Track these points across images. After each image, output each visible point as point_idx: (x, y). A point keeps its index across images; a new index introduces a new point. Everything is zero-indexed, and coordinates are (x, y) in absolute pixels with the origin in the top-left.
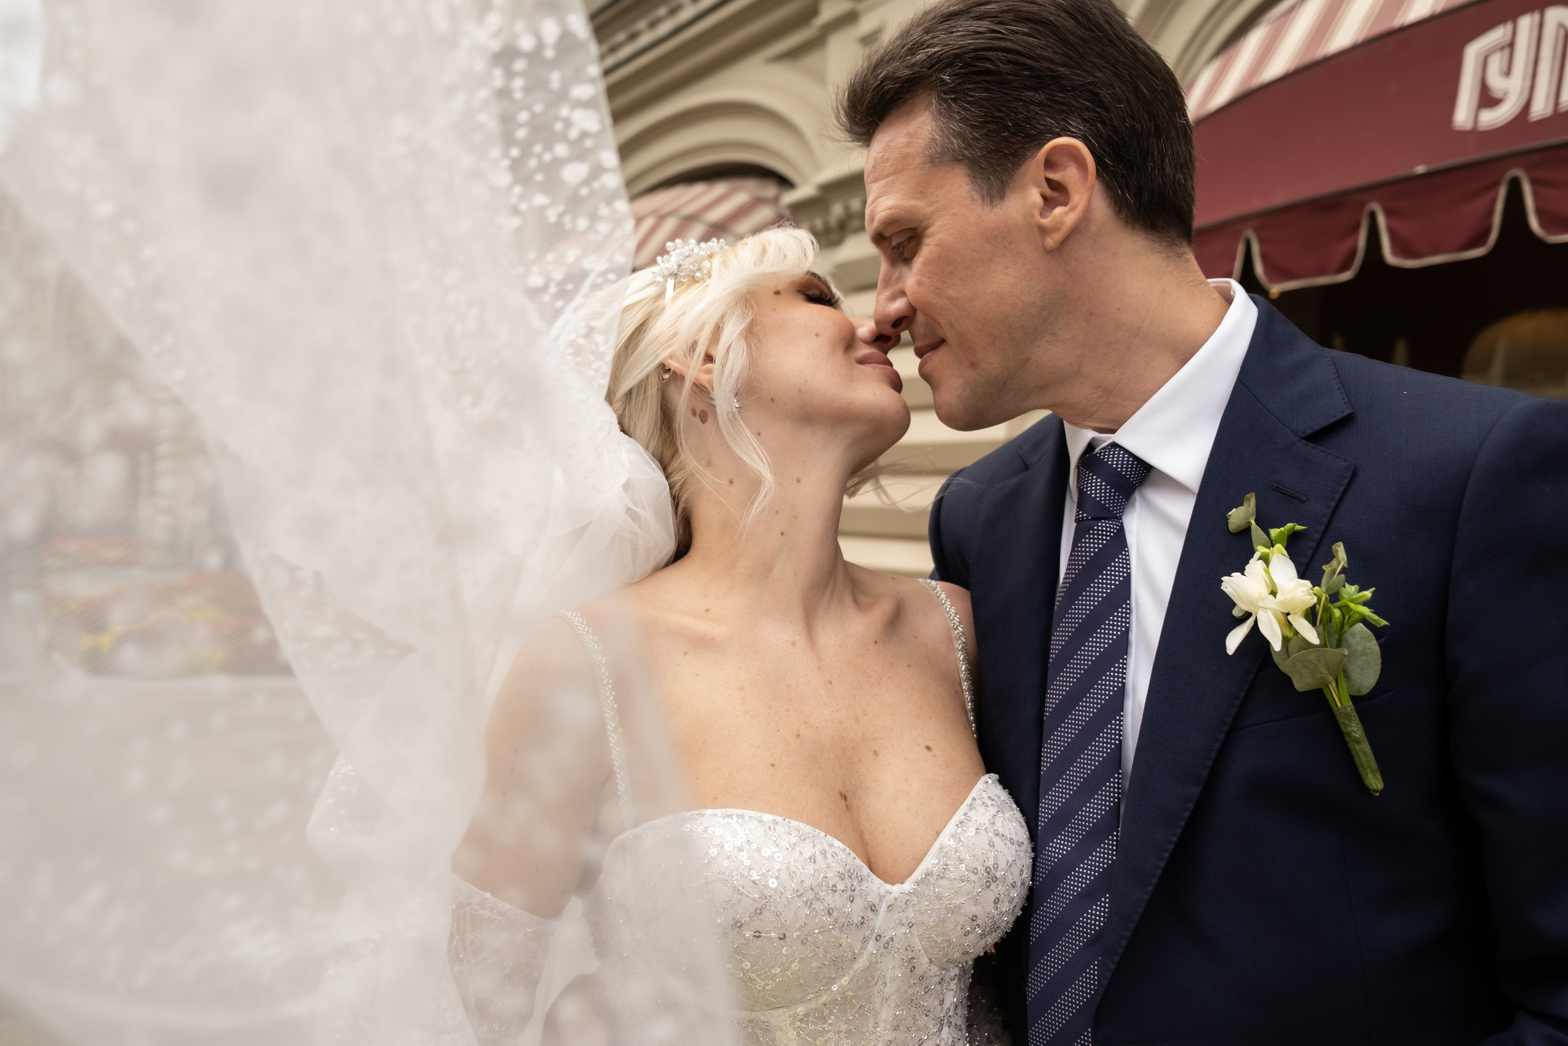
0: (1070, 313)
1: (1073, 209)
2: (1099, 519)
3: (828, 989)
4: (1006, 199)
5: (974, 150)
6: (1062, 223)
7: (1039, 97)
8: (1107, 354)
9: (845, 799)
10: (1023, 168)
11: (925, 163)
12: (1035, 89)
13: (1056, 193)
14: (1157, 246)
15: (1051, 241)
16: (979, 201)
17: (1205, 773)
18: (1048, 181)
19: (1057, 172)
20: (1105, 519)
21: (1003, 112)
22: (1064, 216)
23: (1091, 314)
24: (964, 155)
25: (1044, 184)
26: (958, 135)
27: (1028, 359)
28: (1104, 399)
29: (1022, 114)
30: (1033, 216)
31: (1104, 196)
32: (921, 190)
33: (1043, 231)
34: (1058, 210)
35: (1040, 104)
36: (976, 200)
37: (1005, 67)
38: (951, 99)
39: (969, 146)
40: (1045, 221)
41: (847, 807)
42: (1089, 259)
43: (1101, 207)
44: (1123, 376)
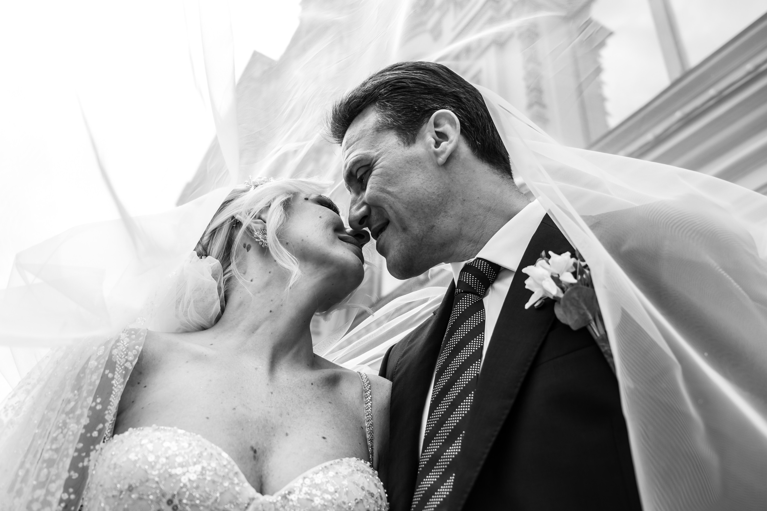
0: (453, 200)
1: (451, 142)
2: (468, 293)
4: (416, 143)
5: (399, 122)
6: (446, 149)
7: (430, 97)
8: (474, 222)
9: (255, 452)
10: (424, 127)
11: (374, 132)
12: (428, 94)
13: (442, 136)
15: (442, 159)
16: (403, 145)
18: (437, 133)
19: (440, 127)
20: (472, 293)
21: (412, 103)
22: (447, 146)
23: (464, 200)
24: (394, 125)
25: (434, 134)
26: (390, 116)
27: (433, 226)
29: (422, 103)
30: (431, 148)
31: (466, 142)
32: (372, 145)
33: (437, 154)
34: (444, 144)
35: (431, 99)
36: (401, 145)
37: (411, 85)
38: (384, 101)
39: (396, 121)
40: (438, 150)
41: (255, 457)
42: (461, 172)
43: (465, 150)
44: (484, 232)
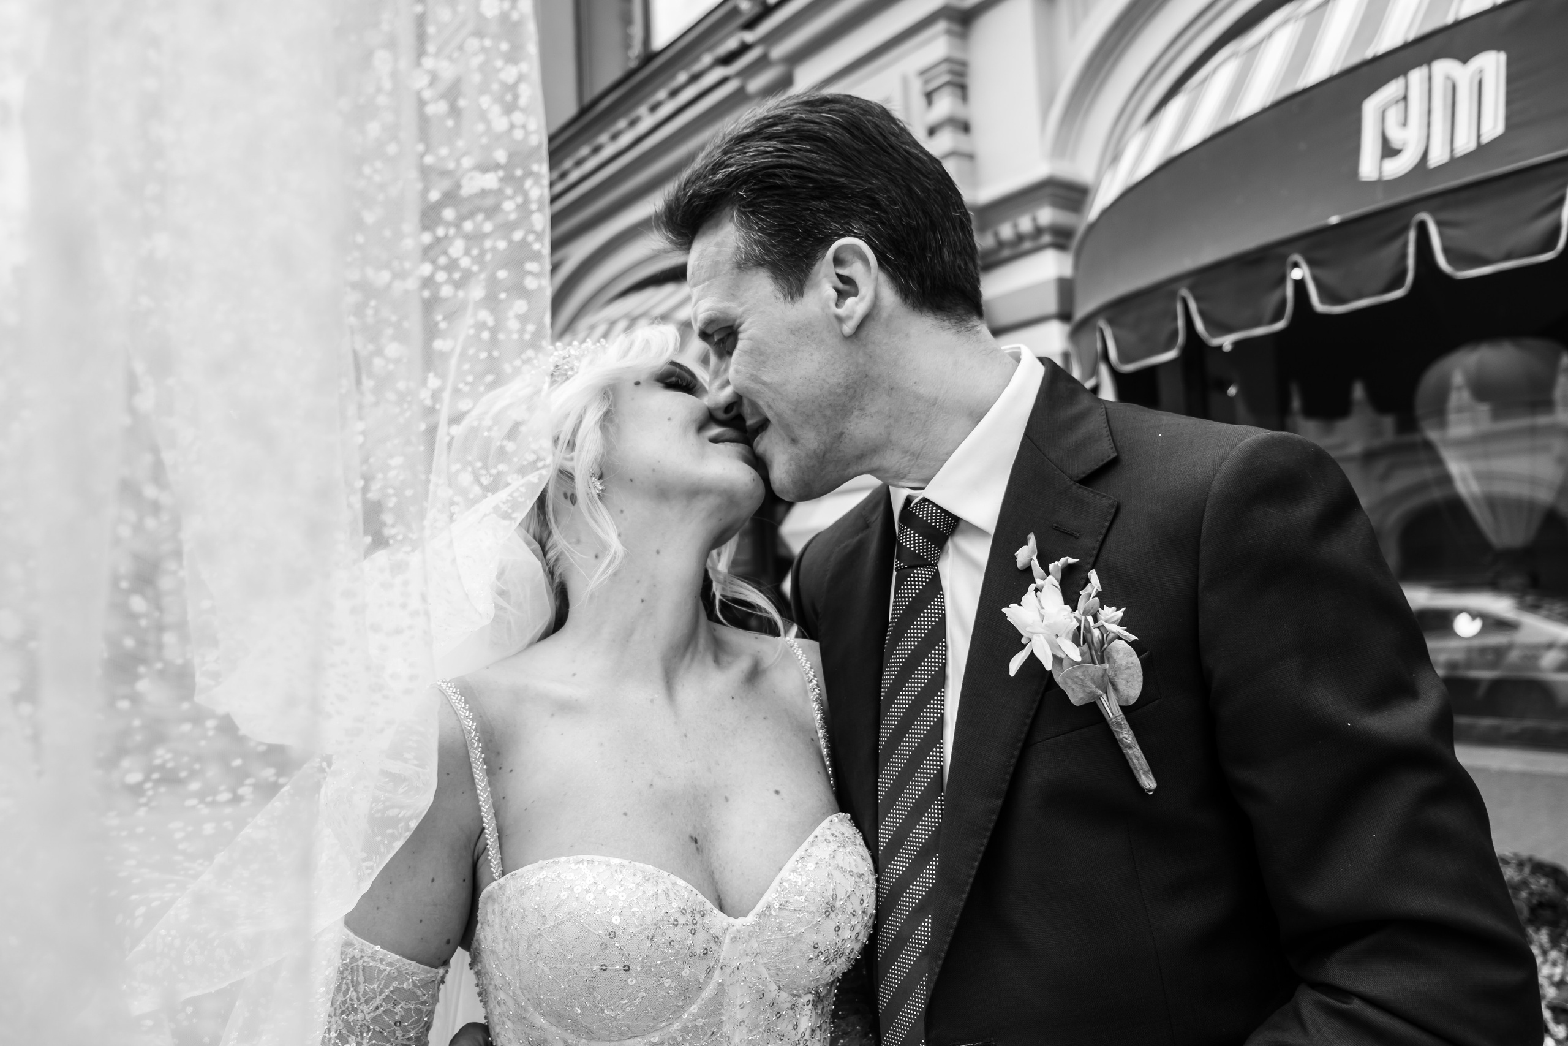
0: (873, 390)
1: (862, 299)
2: (915, 567)
3: (678, 1018)
4: (805, 295)
5: (773, 255)
6: (854, 312)
7: (824, 205)
8: (911, 423)
9: (696, 841)
10: (817, 266)
11: (733, 269)
12: (820, 199)
13: (847, 287)
14: (947, 323)
15: (848, 328)
16: (782, 299)
17: (1005, 786)
18: (839, 276)
19: (845, 268)
20: (920, 567)
21: (794, 220)
22: (856, 307)
23: (892, 389)
24: (764, 260)
25: (836, 279)
26: (758, 242)
27: (842, 434)
28: (914, 462)
29: (810, 221)
30: (829, 307)
31: (891, 286)
32: (732, 293)
33: (840, 319)
34: (850, 301)
35: (825, 211)
36: (780, 299)
37: (792, 181)
38: (749, 212)
39: (768, 252)
40: (841, 311)
41: (697, 849)
42: (884, 341)
43: (889, 297)
44: (927, 441)
